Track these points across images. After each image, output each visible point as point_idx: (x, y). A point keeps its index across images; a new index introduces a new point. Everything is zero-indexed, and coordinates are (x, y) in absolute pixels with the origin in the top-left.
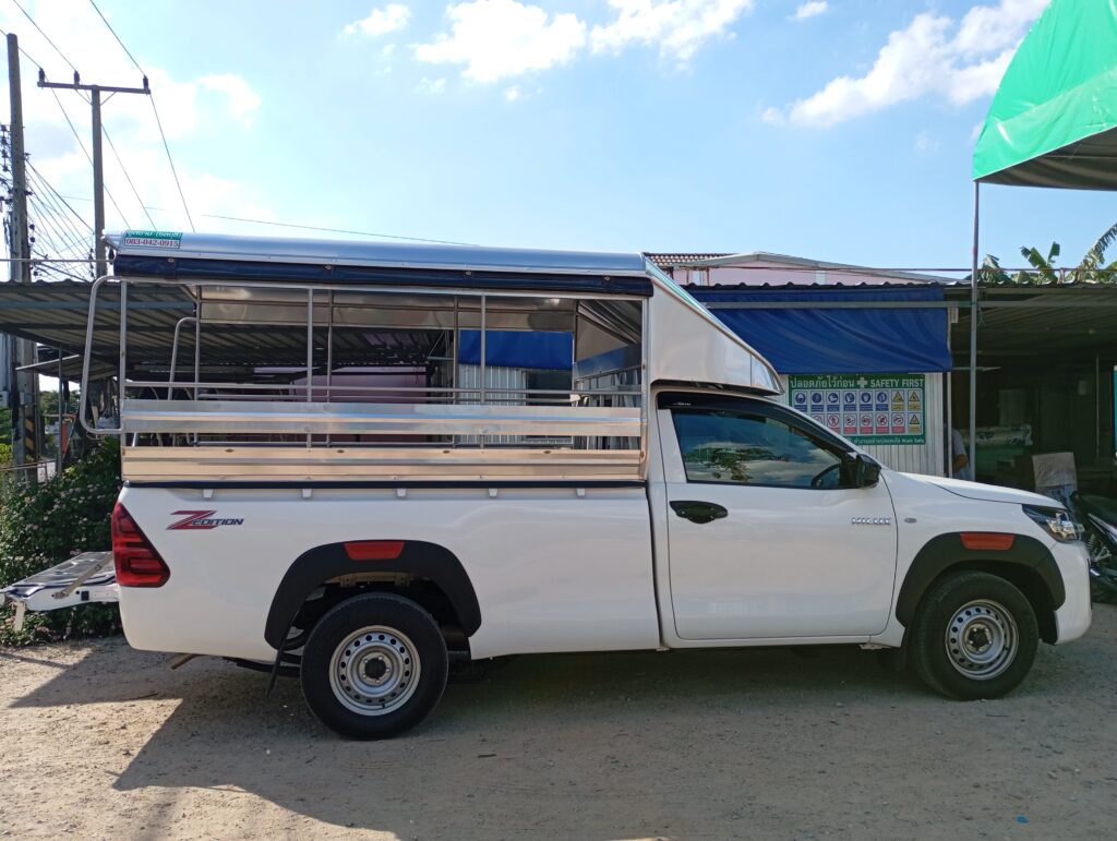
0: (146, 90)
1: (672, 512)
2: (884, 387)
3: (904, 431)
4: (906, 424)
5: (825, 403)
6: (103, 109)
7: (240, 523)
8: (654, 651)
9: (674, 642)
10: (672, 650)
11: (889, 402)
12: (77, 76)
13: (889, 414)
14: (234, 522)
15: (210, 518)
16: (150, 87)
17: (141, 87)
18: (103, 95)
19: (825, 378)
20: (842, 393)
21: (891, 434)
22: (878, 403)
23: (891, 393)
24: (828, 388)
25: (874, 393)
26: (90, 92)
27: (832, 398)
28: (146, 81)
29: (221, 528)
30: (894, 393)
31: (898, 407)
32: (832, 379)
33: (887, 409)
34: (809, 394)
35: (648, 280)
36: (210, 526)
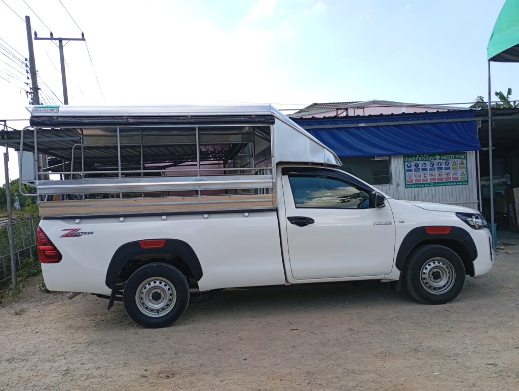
0: (83, 39)
1: (289, 222)
2: (448, 159)
3: (458, 179)
4: (459, 176)
5: (421, 167)
6: (64, 49)
7: (92, 233)
8: (284, 285)
9: (292, 281)
10: (292, 285)
11: (450, 166)
12: (51, 34)
13: (451, 171)
14: (89, 233)
15: (79, 232)
16: (85, 37)
17: (81, 38)
18: (64, 42)
19: (420, 156)
20: (428, 163)
21: (452, 180)
22: (445, 166)
23: (451, 162)
24: (422, 160)
25: (443, 162)
26: (58, 41)
27: (424, 165)
28: (83, 35)
29: (84, 236)
30: (453, 162)
31: (455, 168)
32: (423, 156)
33: (450, 169)
34: (413, 164)
35: (273, 116)
36: (78, 235)
